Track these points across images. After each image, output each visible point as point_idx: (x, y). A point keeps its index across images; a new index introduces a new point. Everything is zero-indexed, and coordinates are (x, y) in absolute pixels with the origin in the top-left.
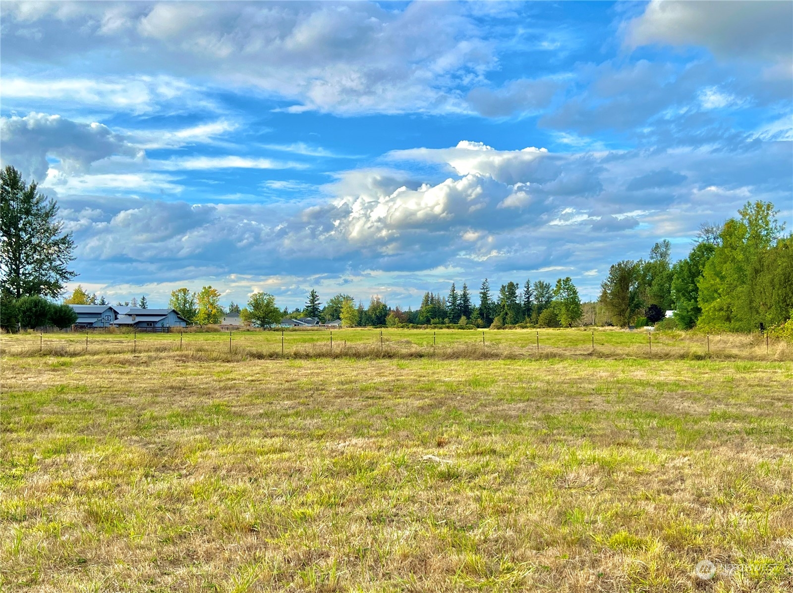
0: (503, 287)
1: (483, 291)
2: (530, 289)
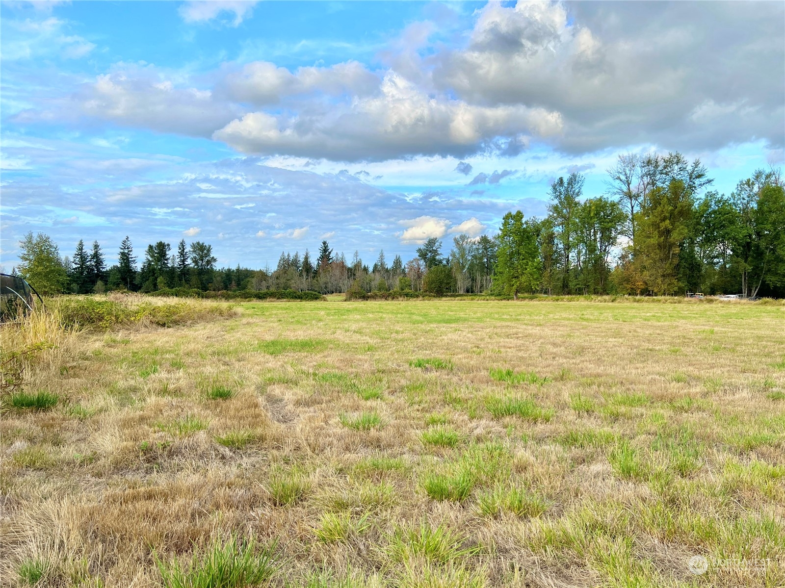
0: (151, 247)
1: (122, 251)
2: (185, 251)
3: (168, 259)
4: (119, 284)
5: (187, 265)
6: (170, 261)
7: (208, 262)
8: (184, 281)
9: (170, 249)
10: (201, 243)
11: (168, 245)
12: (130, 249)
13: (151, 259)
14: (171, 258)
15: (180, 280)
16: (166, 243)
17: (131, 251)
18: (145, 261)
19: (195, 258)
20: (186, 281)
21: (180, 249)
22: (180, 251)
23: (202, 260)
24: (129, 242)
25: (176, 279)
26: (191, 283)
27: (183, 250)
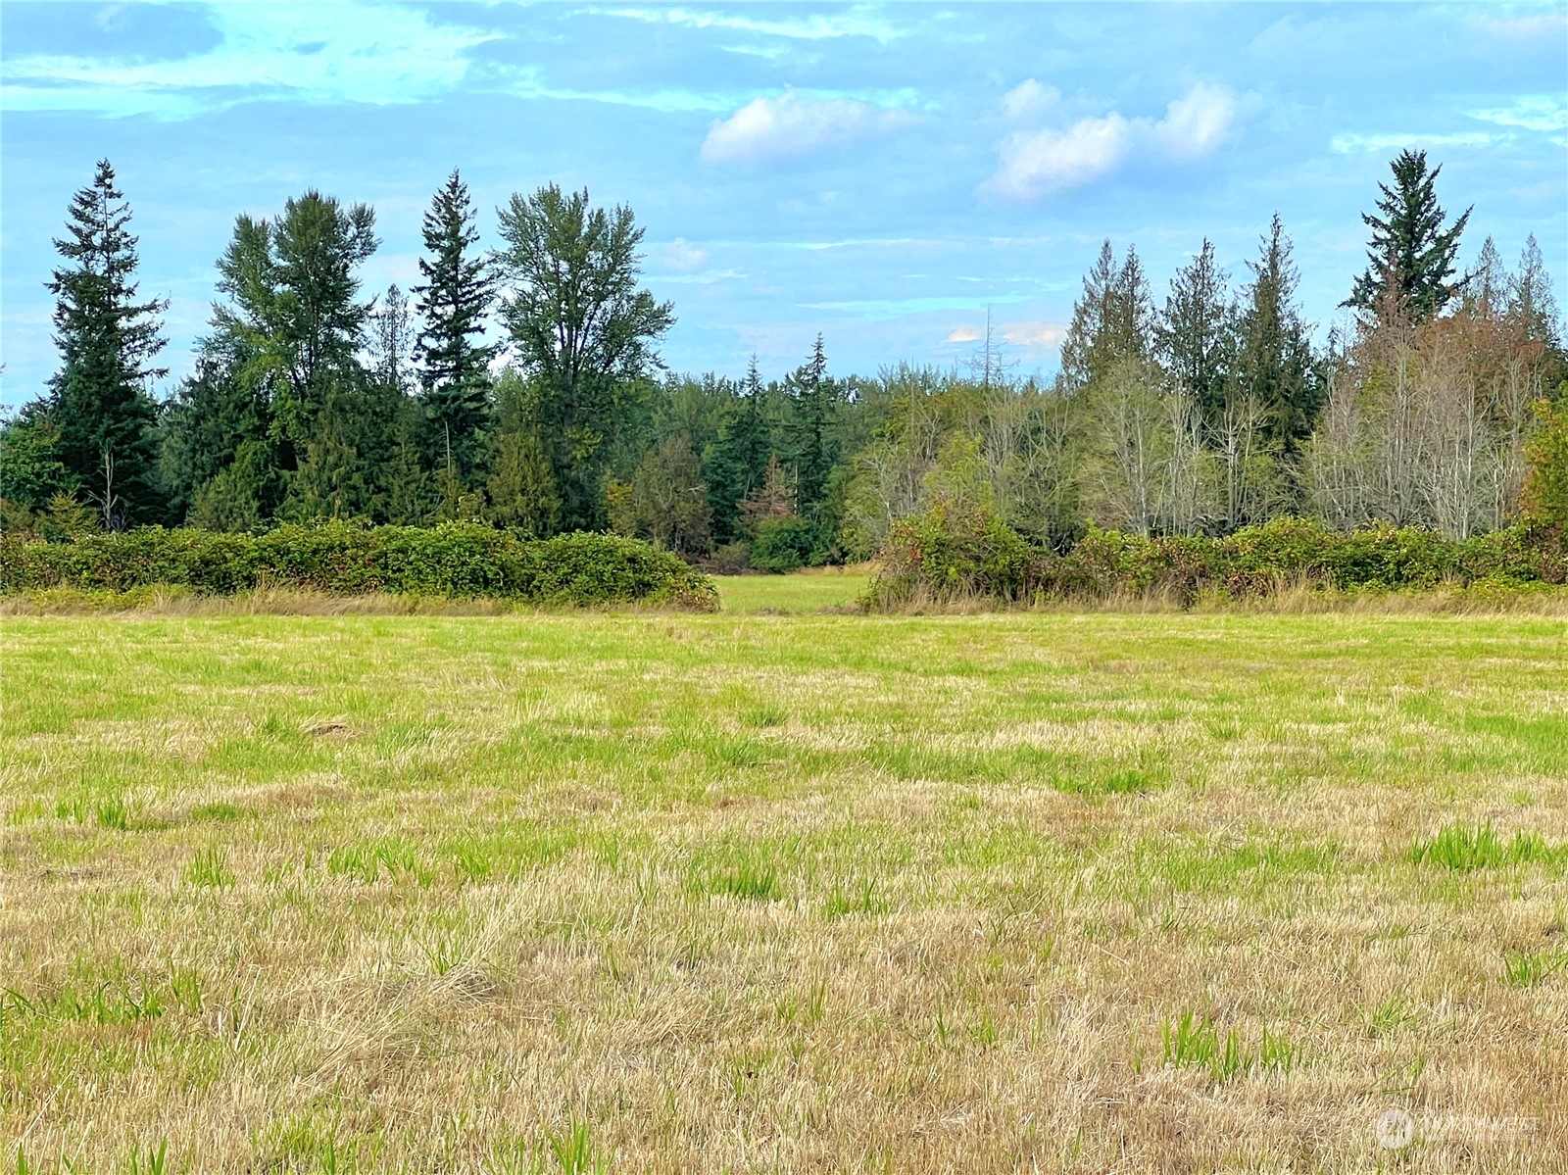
3: (361, 314)
4: (49, 491)
5: (477, 354)
6: (369, 329)
7: (617, 335)
8: (452, 470)
9: (369, 248)
10: (566, 194)
11: (363, 218)
12: (118, 255)
13: (244, 317)
14: (380, 308)
15: (428, 464)
16: (345, 209)
17: (127, 265)
18: (211, 332)
19: (526, 303)
20: (465, 468)
21: (432, 239)
22: (434, 258)
23: (574, 321)
24: (113, 204)
25: (406, 452)
26: (494, 484)
27: (452, 255)
